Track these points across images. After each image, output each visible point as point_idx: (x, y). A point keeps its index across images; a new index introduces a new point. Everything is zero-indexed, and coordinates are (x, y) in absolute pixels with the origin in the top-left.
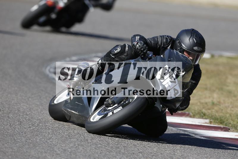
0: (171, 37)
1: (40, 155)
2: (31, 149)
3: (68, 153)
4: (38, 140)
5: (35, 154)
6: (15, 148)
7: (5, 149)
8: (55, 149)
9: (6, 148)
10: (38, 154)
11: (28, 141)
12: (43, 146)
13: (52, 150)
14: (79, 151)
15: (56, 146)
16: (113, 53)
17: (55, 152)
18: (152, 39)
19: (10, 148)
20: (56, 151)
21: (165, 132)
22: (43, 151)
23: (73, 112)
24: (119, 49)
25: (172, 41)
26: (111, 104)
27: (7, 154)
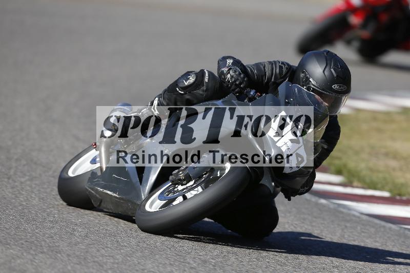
0: (288, 65)
1: (161, 269)
2: (146, 259)
3: (211, 267)
4: (158, 244)
5: (153, 268)
6: (118, 257)
7: (101, 258)
8: (188, 260)
9: (103, 256)
10: (158, 267)
11: (141, 244)
12: (167, 254)
13: (182, 260)
14: (230, 263)
15: (189, 253)
16: (181, 85)
17: (187, 265)
18: (255, 67)
19: (109, 256)
20: (189, 263)
21: (274, 229)
22: (167, 262)
23: (109, 192)
24: (192, 79)
25: (290, 72)
26: (184, 180)
27: (105, 266)
